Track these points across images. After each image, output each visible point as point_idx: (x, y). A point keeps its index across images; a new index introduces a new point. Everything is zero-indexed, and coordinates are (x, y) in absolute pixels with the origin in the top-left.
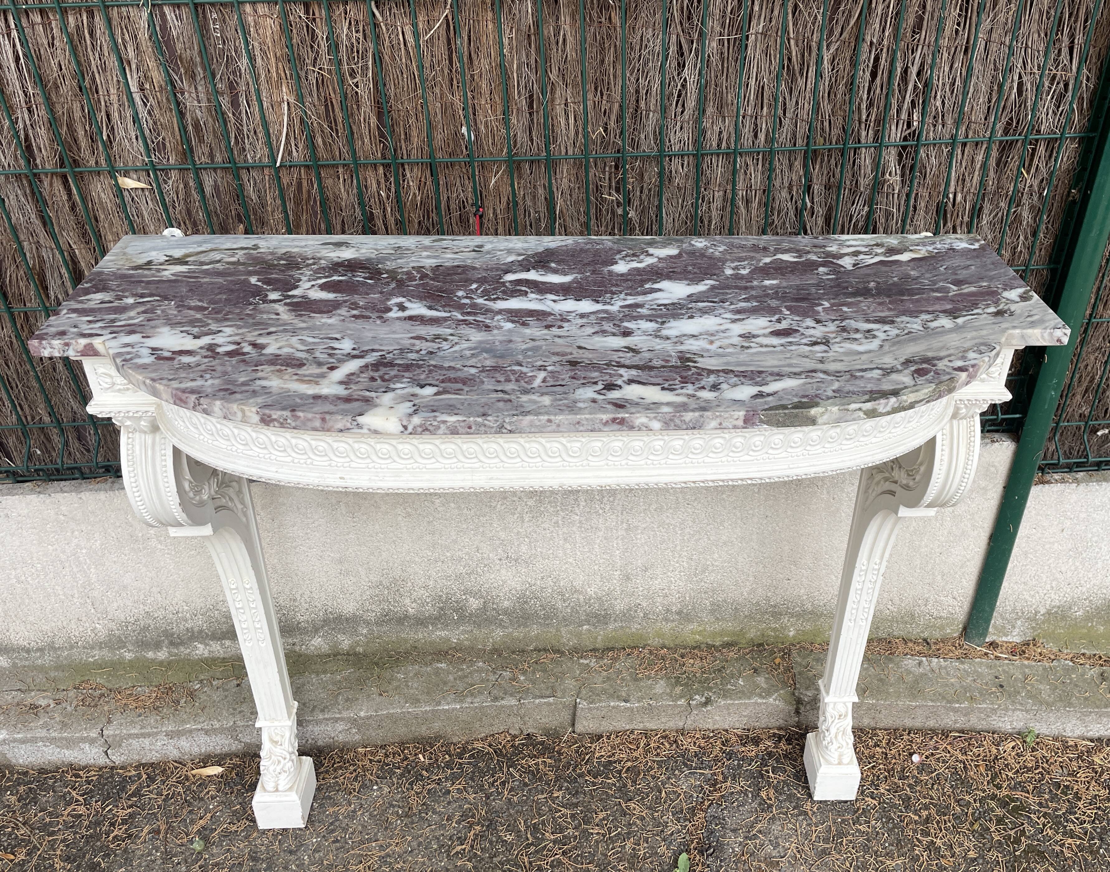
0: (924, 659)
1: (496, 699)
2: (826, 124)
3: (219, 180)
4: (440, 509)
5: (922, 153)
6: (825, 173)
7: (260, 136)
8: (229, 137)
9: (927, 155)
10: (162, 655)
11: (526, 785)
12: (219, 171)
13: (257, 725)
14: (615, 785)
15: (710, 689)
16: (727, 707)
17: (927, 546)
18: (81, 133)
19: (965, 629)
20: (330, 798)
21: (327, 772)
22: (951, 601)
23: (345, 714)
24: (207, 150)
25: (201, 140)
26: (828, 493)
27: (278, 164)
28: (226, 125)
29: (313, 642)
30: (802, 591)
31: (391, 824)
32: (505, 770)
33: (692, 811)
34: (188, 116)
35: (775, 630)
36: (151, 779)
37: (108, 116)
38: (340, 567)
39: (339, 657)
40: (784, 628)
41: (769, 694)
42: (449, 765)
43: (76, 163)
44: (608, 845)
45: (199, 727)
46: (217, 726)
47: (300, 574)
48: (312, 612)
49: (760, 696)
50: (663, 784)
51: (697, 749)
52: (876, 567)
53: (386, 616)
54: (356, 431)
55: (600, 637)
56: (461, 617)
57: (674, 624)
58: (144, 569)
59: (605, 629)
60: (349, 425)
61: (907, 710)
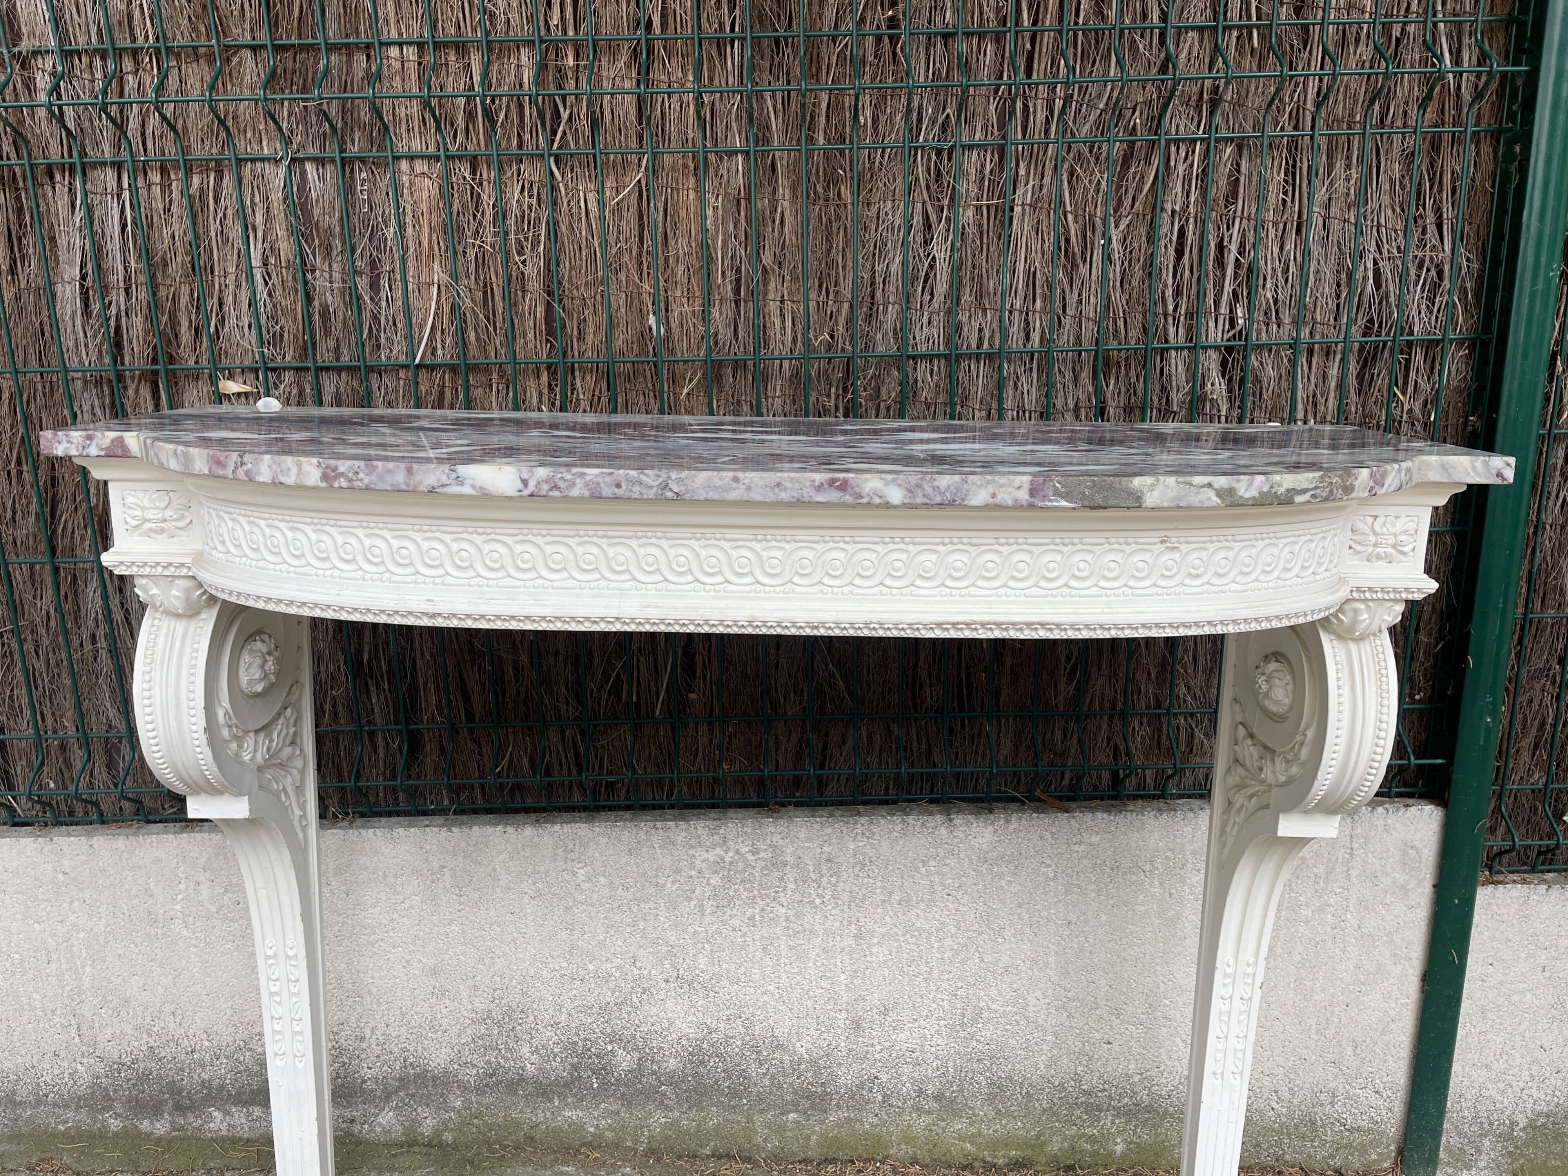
2: (1121, 323)
3: (343, 385)
5: (1254, 361)
6: (1123, 390)
7: (399, 326)
8: (361, 325)
9: (1261, 363)
10: (161, 1127)
12: (343, 374)
17: (1323, 991)
18: (184, 324)
19: (1400, 1153)
24: (332, 344)
25: (327, 333)
27: (417, 361)
28: (360, 314)
29: (380, 1119)
30: (1132, 1066)
34: (316, 303)
35: (1092, 1139)
37: (221, 305)
38: (433, 982)
39: (416, 1148)
40: (1106, 1136)
43: (171, 359)
47: (375, 991)
48: (385, 1063)
52: (1250, 970)
53: (491, 1076)
54: (455, 489)
55: (814, 1137)
56: (604, 1085)
57: (929, 1119)
58: (159, 971)
59: (822, 1122)
60: (444, 479)
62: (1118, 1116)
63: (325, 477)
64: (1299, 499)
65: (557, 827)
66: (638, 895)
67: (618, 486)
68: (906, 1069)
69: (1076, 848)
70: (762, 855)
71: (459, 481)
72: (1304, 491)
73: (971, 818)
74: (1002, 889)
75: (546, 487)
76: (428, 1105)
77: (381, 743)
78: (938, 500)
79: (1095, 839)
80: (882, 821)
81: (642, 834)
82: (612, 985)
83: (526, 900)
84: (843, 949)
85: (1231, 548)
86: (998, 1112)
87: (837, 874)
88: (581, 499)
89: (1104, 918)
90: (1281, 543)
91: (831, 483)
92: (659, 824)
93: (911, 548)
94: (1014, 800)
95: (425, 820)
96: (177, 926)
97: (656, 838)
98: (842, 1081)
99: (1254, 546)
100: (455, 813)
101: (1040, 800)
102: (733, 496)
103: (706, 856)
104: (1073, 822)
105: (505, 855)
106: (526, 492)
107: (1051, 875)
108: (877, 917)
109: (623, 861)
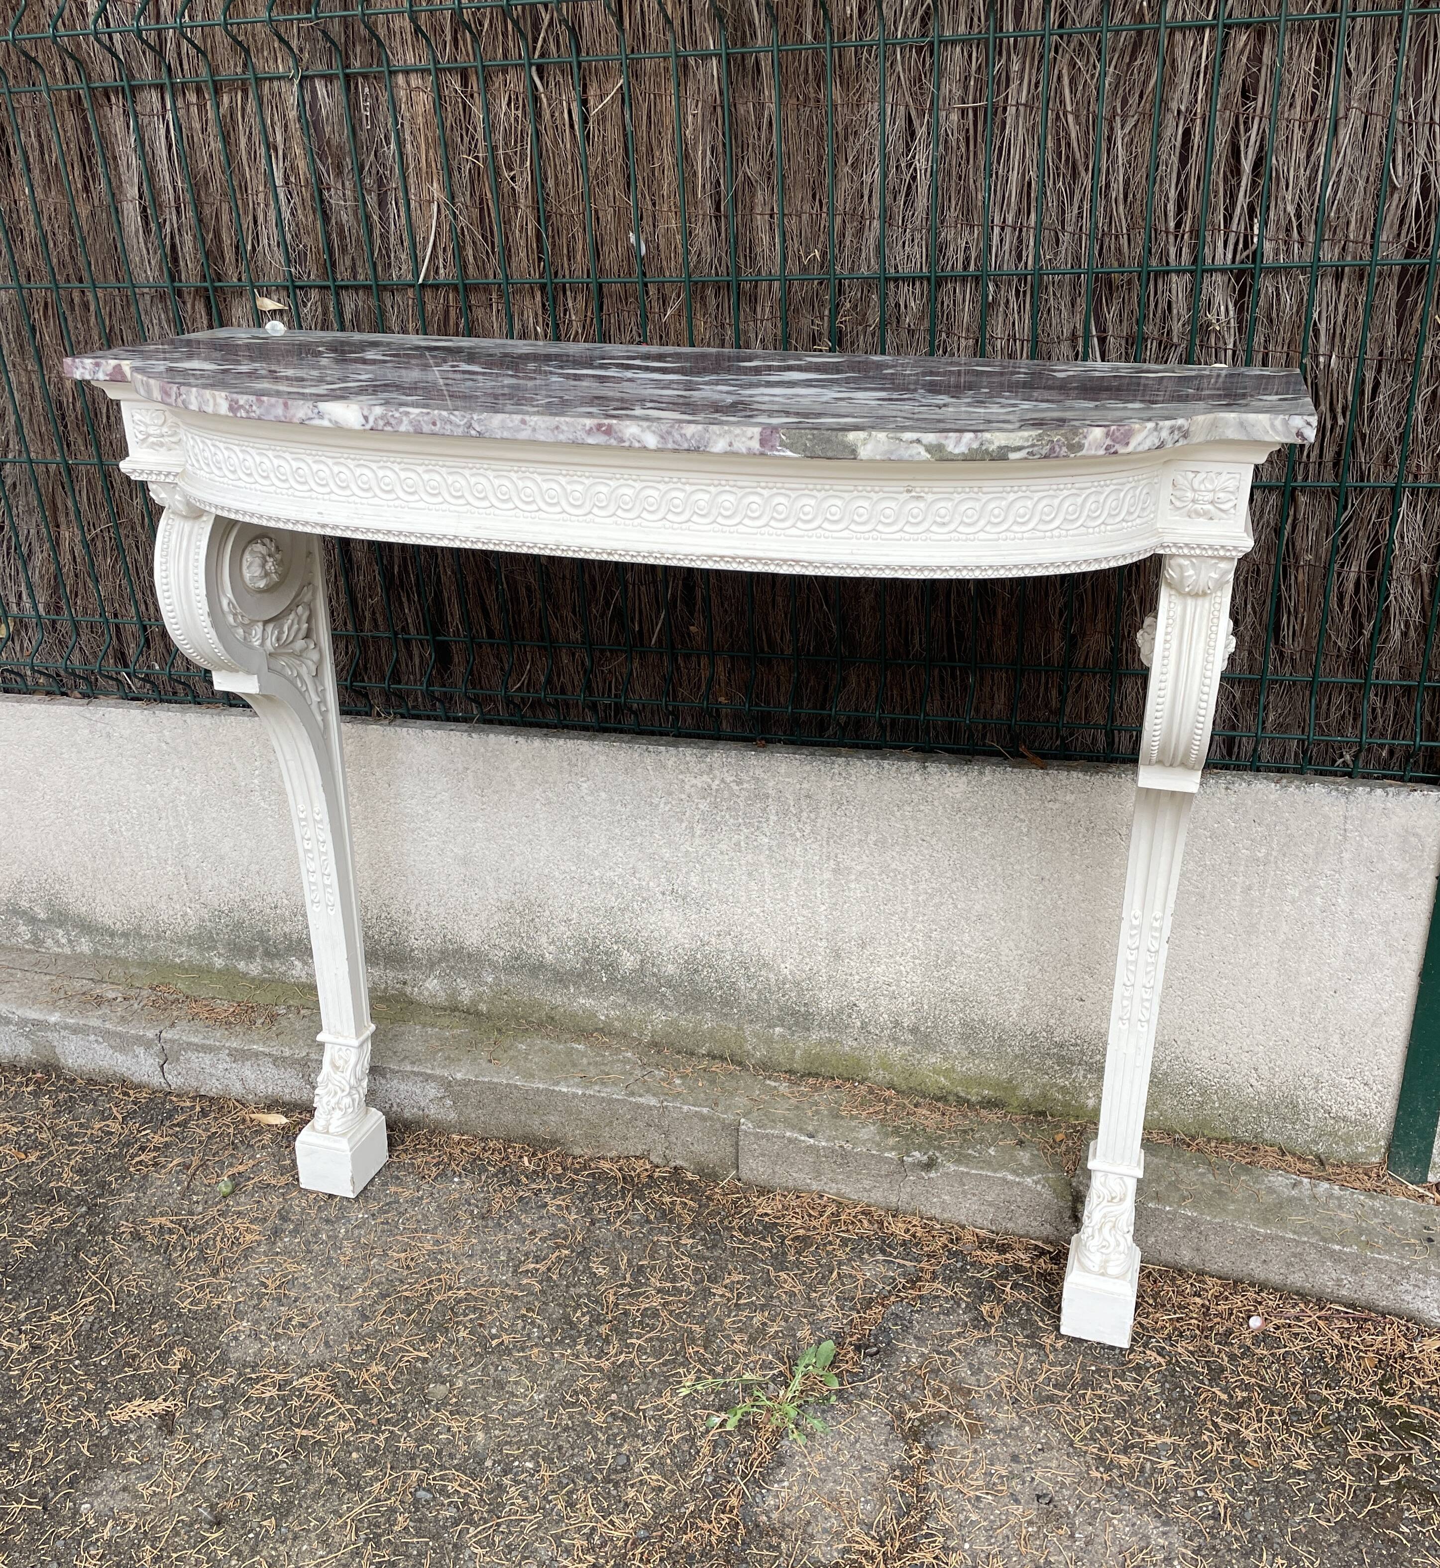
0: (1306, 1180)
1: (632, 1094)
3: (361, 306)
4: (589, 798)
10: (254, 969)
11: (649, 1222)
12: (361, 293)
13: (320, 1038)
14: (770, 1250)
15: (940, 1149)
16: (961, 1178)
18: (226, 241)
21: (404, 1151)
22: (1363, 1092)
23: (439, 1072)
25: (344, 251)
27: (422, 280)
29: (427, 984)
32: (628, 1200)
35: (1063, 1089)
36: (204, 1113)
38: (463, 870)
39: (457, 1014)
40: (1077, 1089)
41: (1029, 1172)
42: (557, 1177)
47: (416, 872)
48: (428, 936)
49: (1014, 1172)
51: (907, 1237)
52: (1156, 924)
53: (517, 959)
54: (317, 422)
55: (798, 1052)
56: (612, 979)
57: (906, 1050)
58: (244, 835)
59: (806, 1039)
60: (310, 415)
61: (1252, 1241)
62: (1090, 1071)
63: (231, 408)
64: (1013, 456)
65: (561, 742)
66: (635, 812)
67: (434, 424)
68: (883, 1001)
69: (1051, 805)
70: (745, 785)
71: (320, 415)
72: (1019, 449)
73: (945, 767)
74: (975, 839)
75: (381, 423)
77: (416, 652)
78: (686, 446)
79: (1070, 798)
80: (859, 764)
81: (636, 755)
82: (615, 891)
83: (538, 806)
84: (822, 882)
85: (978, 500)
86: (972, 1052)
87: (816, 809)
88: (407, 433)
89: (1078, 877)
90: (1037, 496)
91: (599, 427)
92: (651, 748)
93: (687, 487)
94: (998, 754)
95: (453, 725)
96: (256, 798)
97: (649, 760)
98: (823, 1004)
99: (1004, 498)
100: (478, 722)
101: (1023, 756)
102: (524, 435)
103: (694, 781)
104: (1047, 779)
105: (518, 763)
106: (368, 427)
107: (1025, 830)
108: (854, 855)
109: (620, 779)
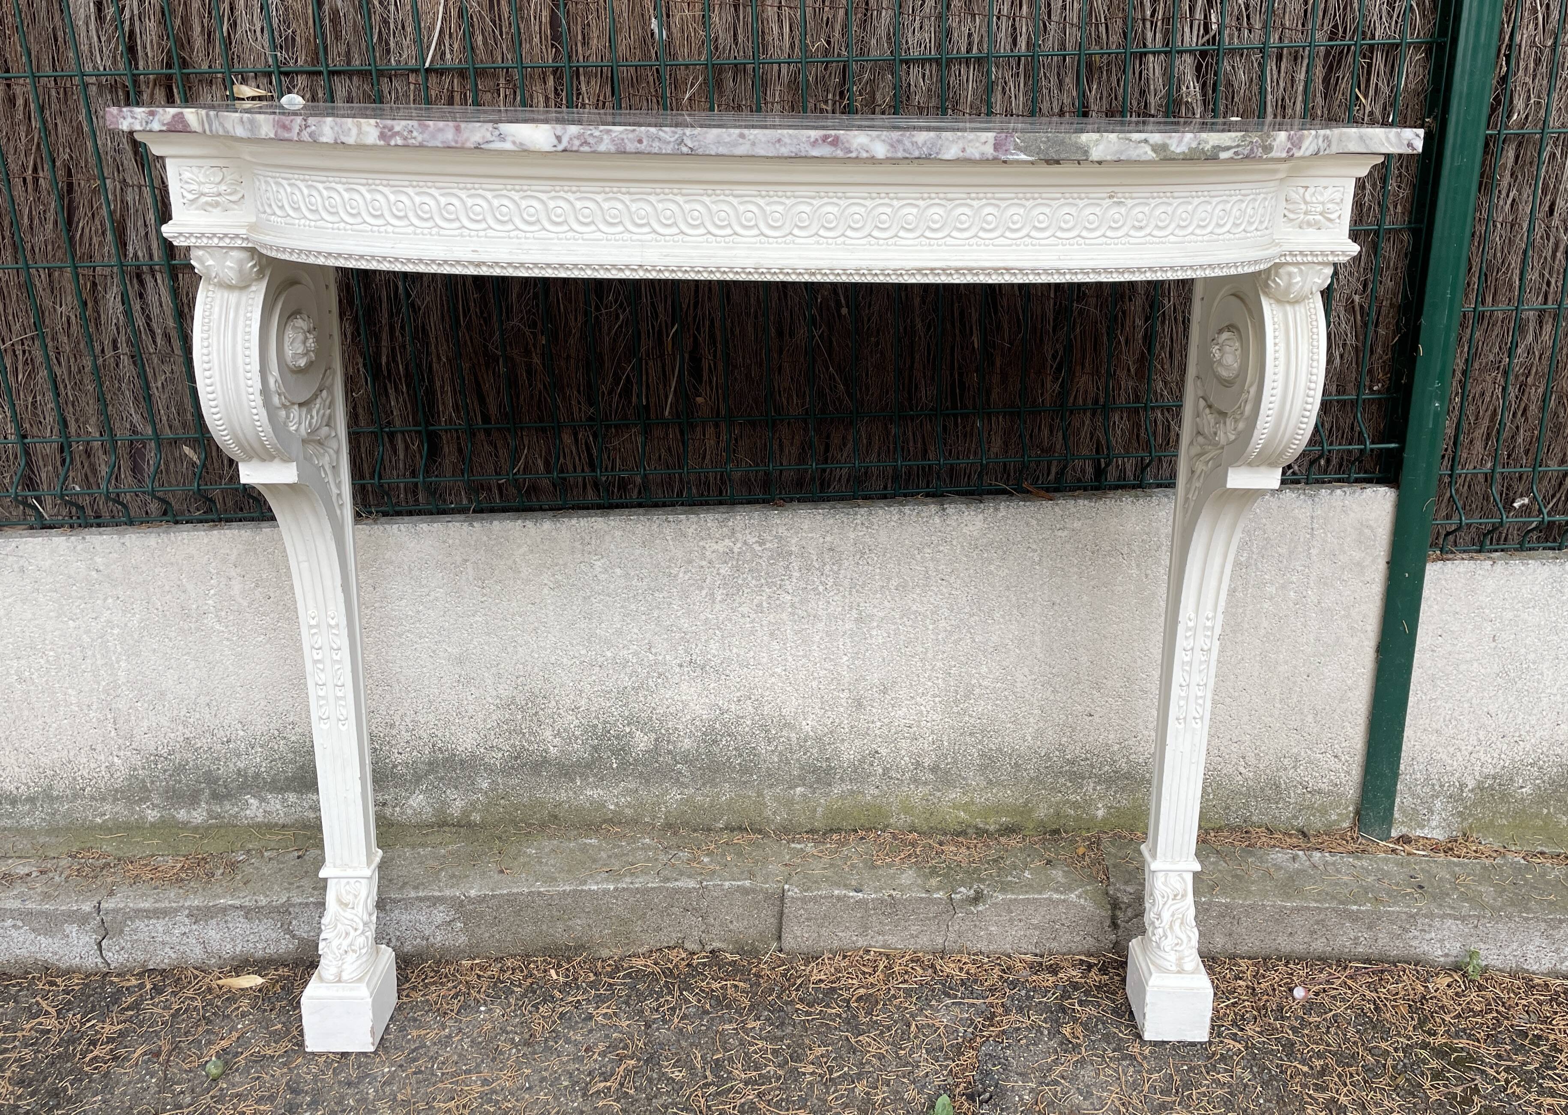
0: (1301, 853)
1: (667, 879)
2: (1102, 29)
3: (354, 90)
4: (602, 577)
5: (1226, 66)
6: (1105, 94)
7: (409, 30)
8: (371, 28)
9: (1233, 67)
10: (198, 816)
11: (707, 1012)
12: (355, 78)
13: (322, 874)
15: (981, 881)
16: (1008, 906)
17: (1286, 662)
18: (197, 29)
19: (1358, 812)
20: (415, 1020)
21: (414, 988)
22: (1333, 763)
23: (448, 893)
24: (343, 48)
25: (338, 37)
26: (1138, 566)
27: (427, 65)
28: (370, 18)
29: (411, 802)
30: (1111, 736)
31: (501, 1053)
32: (677, 994)
33: (959, 1051)
34: (326, 7)
36: (158, 990)
37: (232, 9)
38: (458, 670)
39: (446, 829)
40: (1089, 803)
41: (1071, 890)
42: (593, 985)
43: (184, 64)
44: (827, 1088)
45: (237, 902)
46: (264, 903)
47: (403, 679)
48: (414, 748)
49: (1056, 890)
50: (913, 1016)
51: (963, 975)
52: (1209, 624)
53: (516, 758)
55: (819, 810)
56: (623, 764)
57: (926, 790)
58: (193, 664)
59: (827, 795)
61: (1280, 917)
62: (1098, 783)
64: (1225, 155)
65: (574, 521)
66: (653, 585)
68: (905, 744)
69: (1060, 533)
72: (1228, 149)
73: (963, 507)
74: (992, 573)
76: (456, 788)
77: (400, 446)
78: (917, 154)
79: (1078, 524)
80: (881, 512)
81: (654, 527)
82: (628, 670)
83: (546, 591)
84: (845, 632)
86: (990, 782)
87: (839, 561)
89: (1085, 598)
91: (825, 139)
92: (671, 518)
94: (1003, 492)
95: (448, 518)
96: (210, 620)
97: (669, 530)
98: (845, 756)
100: (474, 512)
101: (1028, 492)
103: (715, 546)
104: (1057, 509)
105: (525, 549)
107: (1037, 559)
108: (876, 602)
109: (637, 552)
